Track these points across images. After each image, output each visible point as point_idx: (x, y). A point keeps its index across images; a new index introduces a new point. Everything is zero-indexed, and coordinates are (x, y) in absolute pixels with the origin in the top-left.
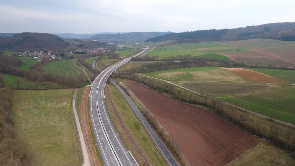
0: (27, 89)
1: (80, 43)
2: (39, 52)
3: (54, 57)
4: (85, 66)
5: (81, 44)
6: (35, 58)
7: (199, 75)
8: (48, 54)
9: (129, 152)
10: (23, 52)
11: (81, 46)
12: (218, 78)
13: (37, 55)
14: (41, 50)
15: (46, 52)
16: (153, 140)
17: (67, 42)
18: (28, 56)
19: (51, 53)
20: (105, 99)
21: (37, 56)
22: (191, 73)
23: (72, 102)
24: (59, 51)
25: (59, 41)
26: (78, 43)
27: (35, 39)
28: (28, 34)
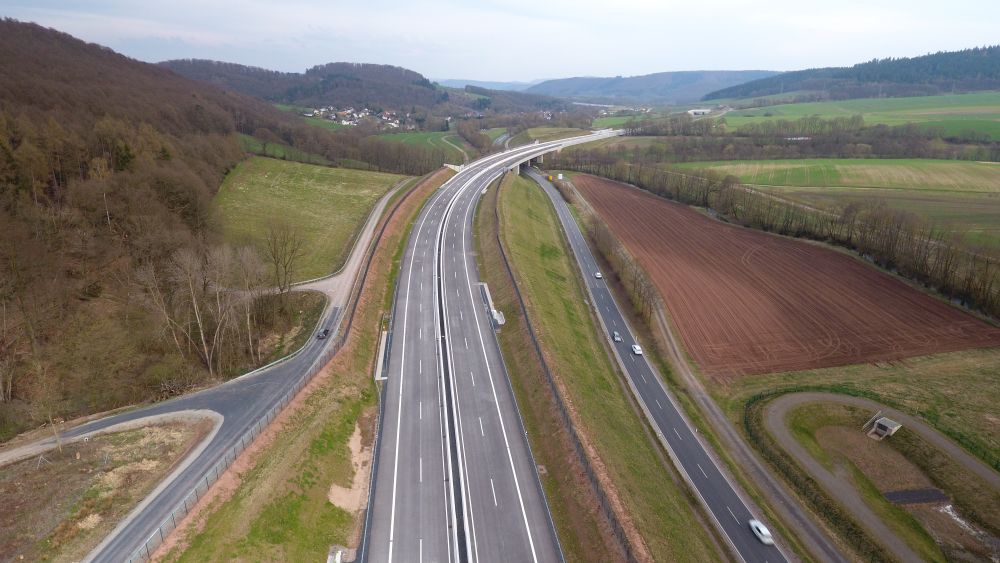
0: (284, 158)
1: (482, 97)
2: (358, 111)
3: (395, 126)
4: (470, 142)
5: (484, 99)
6: (345, 123)
7: (870, 172)
8: (381, 117)
9: (485, 285)
10: (318, 107)
11: (482, 105)
12: (952, 182)
13: (353, 116)
14: (367, 106)
15: (376, 112)
16: (585, 288)
17: (443, 92)
18: (328, 117)
19: (392, 116)
20: (483, 196)
21: (352, 118)
22: (838, 167)
23: (386, 193)
24: (413, 111)
25: (421, 87)
26: (475, 97)
27: (358, 80)
28: (344, 66)
